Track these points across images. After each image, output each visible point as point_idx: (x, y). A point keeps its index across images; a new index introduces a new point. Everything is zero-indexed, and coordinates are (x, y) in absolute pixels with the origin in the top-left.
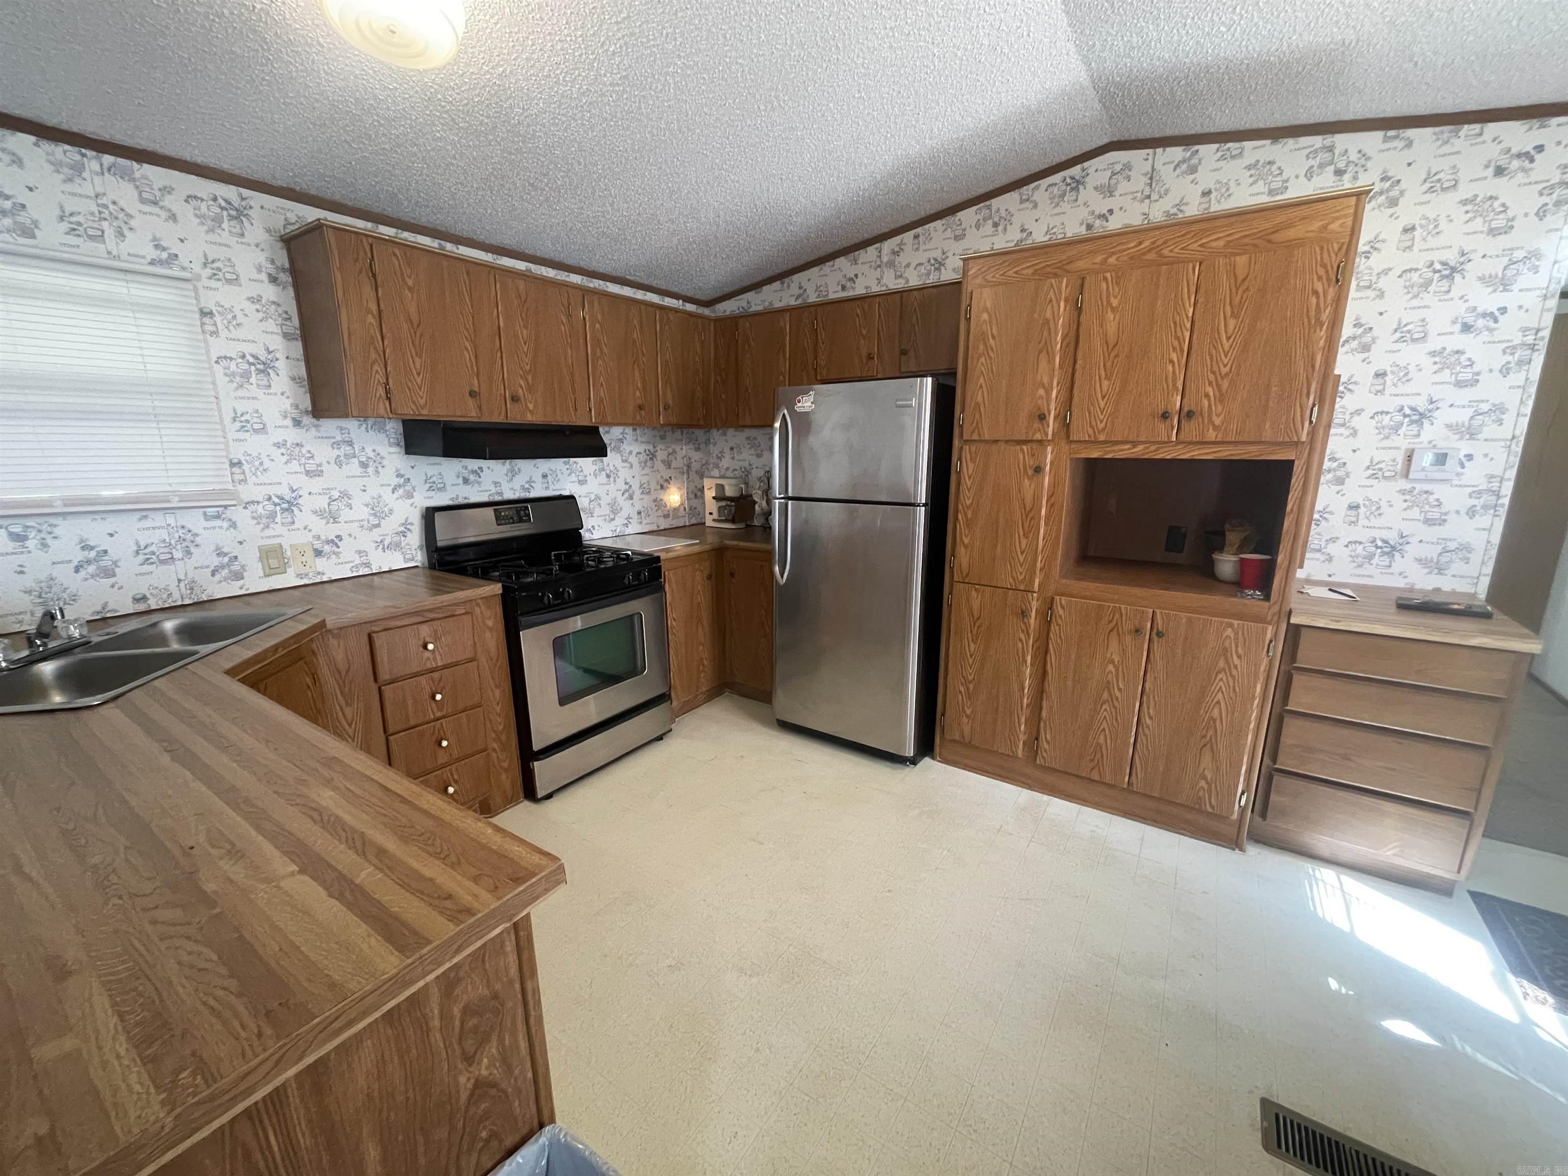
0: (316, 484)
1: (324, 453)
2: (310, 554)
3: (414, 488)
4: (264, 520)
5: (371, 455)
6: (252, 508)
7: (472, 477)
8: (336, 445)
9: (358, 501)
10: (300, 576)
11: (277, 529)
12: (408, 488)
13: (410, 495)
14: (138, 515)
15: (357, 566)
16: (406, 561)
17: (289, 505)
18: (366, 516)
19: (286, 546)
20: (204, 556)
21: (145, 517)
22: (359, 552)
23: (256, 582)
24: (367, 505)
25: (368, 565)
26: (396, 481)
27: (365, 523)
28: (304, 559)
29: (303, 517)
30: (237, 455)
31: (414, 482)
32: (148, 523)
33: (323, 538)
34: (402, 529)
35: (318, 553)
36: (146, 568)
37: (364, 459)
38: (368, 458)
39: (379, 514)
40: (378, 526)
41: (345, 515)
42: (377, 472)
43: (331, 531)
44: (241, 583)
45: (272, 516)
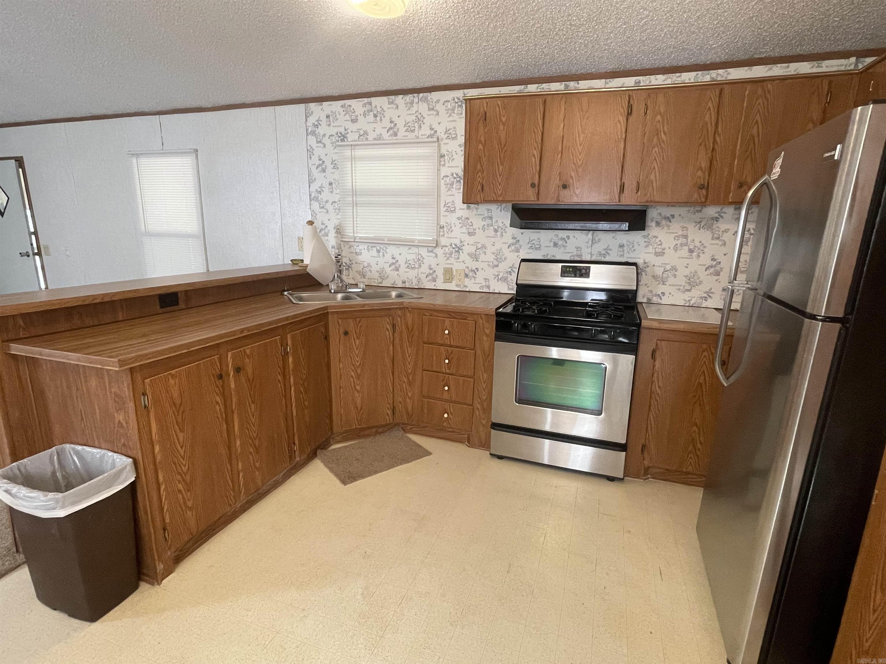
0: (472, 240)
1: (478, 223)
2: (463, 275)
3: (521, 246)
4: (448, 255)
5: (501, 225)
6: (444, 248)
7: (560, 243)
8: (484, 219)
9: (490, 249)
10: (457, 286)
11: (452, 260)
12: (517, 246)
13: (517, 251)
14: (407, 247)
15: (482, 287)
16: (509, 289)
17: (458, 249)
18: (492, 260)
19: (454, 270)
20: (425, 269)
21: (410, 248)
22: (485, 279)
23: (441, 285)
24: (493, 254)
25: (488, 287)
26: (511, 241)
27: (491, 263)
28: (460, 278)
29: (463, 256)
30: (442, 223)
31: (521, 243)
32: (410, 251)
33: (470, 268)
34: (510, 270)
35: (466, 276)
36: (408, 270)
37: (496, 227)
38: (499, 227)
39: (499, 258)
40: (497, 266)
41: (482, 257)
42: (502, 235)
43: (473, 265)
44: (434, 283)
45: (451, 254)
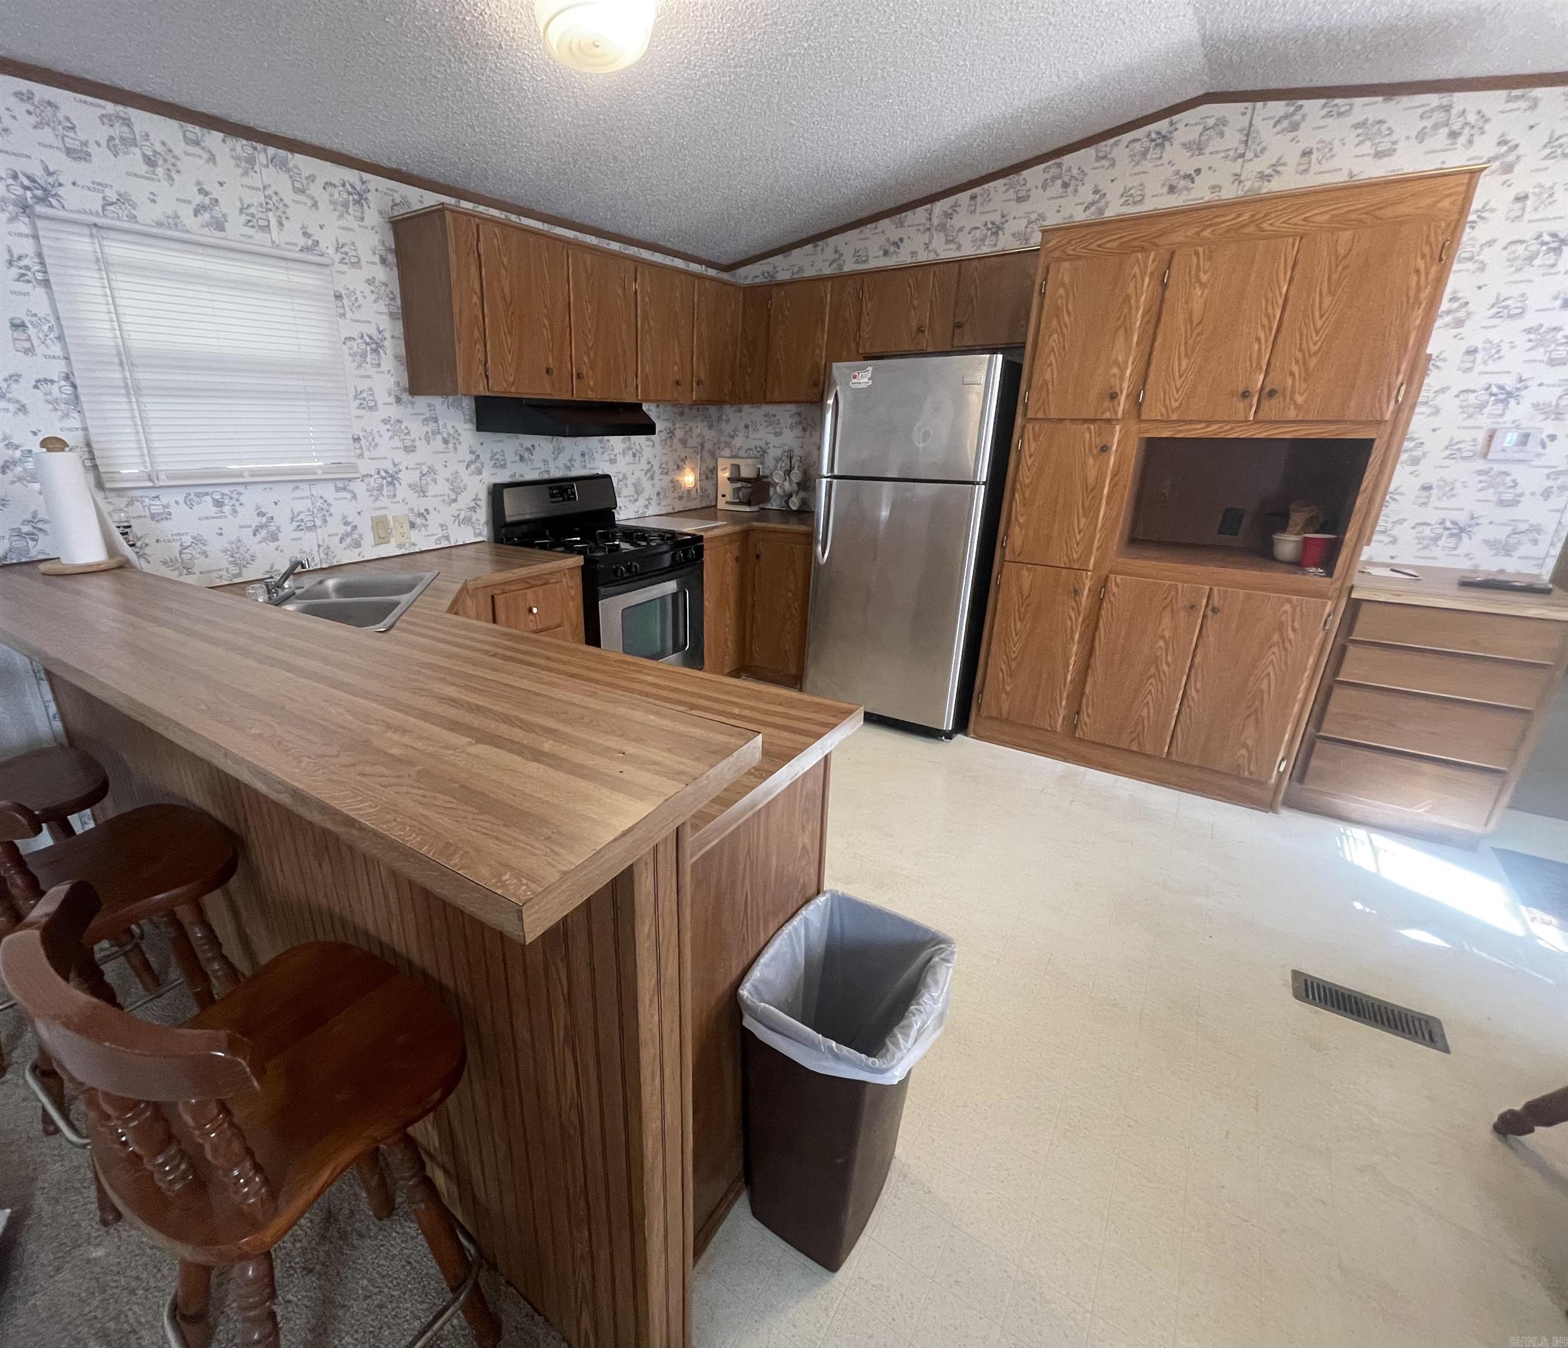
0: (412, 459)
1: (417, 429)
2: (407, 525)
3: (482, 464)
4: (375, 493)
5: (451, 431)
6: (366, 480)
7: (526, 454)
8: (425, 422)
9: (443, 474)
10: (399, 546)
11: (384, 501)
12: (478, 464)
13: (479, 472)
14: (291, 487)
15: (439, 539)
16: (476, 535)
17: (392, 479)
18: (447, 492)
19: (390, 518)
20: (335, 525)
21: (298, 488)
22: (442, 526)
23: (370, 551)
24: (448, 480)
25: (447, 538)
26: (470, 457)
27: (446, 498)
28: (402, 530)
29: (403, 491)
30: (359, 431)
31: (482, 459)
32: (299, 494)
33: (416, 511)
34: (473, 504)
35: (413, 525)
36: (298, 534)
37: (445, 435)
38: (449, 434)
39: (456, 488)
40: (455, 501)
41: (432, 490)
42: (455, 448)
43: (420, 504)
44: (358, 550)
45: (380, 489)
